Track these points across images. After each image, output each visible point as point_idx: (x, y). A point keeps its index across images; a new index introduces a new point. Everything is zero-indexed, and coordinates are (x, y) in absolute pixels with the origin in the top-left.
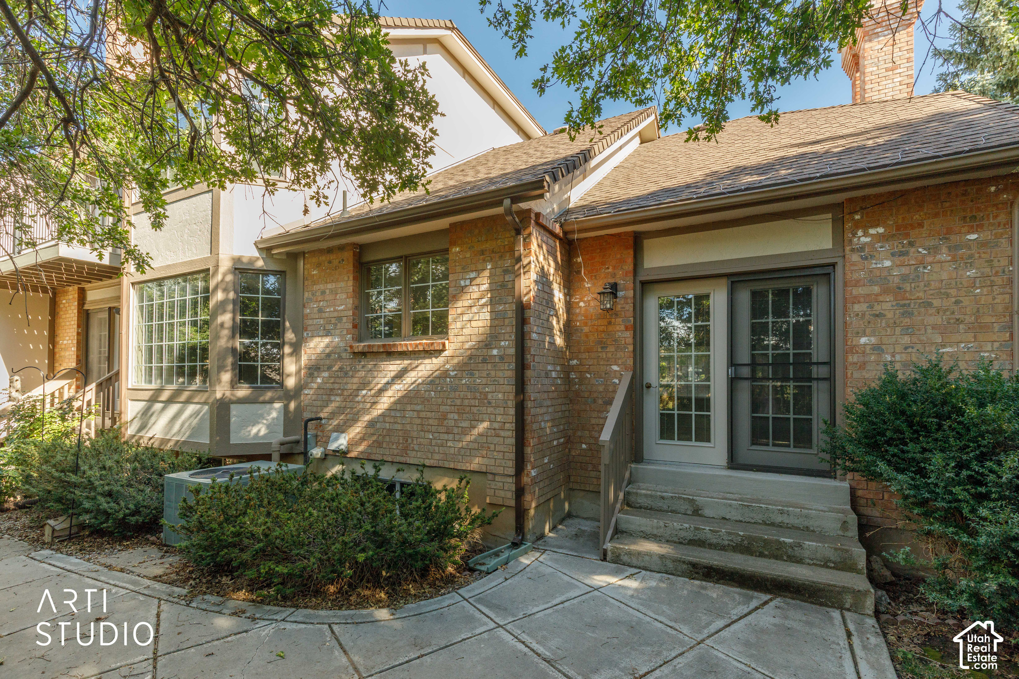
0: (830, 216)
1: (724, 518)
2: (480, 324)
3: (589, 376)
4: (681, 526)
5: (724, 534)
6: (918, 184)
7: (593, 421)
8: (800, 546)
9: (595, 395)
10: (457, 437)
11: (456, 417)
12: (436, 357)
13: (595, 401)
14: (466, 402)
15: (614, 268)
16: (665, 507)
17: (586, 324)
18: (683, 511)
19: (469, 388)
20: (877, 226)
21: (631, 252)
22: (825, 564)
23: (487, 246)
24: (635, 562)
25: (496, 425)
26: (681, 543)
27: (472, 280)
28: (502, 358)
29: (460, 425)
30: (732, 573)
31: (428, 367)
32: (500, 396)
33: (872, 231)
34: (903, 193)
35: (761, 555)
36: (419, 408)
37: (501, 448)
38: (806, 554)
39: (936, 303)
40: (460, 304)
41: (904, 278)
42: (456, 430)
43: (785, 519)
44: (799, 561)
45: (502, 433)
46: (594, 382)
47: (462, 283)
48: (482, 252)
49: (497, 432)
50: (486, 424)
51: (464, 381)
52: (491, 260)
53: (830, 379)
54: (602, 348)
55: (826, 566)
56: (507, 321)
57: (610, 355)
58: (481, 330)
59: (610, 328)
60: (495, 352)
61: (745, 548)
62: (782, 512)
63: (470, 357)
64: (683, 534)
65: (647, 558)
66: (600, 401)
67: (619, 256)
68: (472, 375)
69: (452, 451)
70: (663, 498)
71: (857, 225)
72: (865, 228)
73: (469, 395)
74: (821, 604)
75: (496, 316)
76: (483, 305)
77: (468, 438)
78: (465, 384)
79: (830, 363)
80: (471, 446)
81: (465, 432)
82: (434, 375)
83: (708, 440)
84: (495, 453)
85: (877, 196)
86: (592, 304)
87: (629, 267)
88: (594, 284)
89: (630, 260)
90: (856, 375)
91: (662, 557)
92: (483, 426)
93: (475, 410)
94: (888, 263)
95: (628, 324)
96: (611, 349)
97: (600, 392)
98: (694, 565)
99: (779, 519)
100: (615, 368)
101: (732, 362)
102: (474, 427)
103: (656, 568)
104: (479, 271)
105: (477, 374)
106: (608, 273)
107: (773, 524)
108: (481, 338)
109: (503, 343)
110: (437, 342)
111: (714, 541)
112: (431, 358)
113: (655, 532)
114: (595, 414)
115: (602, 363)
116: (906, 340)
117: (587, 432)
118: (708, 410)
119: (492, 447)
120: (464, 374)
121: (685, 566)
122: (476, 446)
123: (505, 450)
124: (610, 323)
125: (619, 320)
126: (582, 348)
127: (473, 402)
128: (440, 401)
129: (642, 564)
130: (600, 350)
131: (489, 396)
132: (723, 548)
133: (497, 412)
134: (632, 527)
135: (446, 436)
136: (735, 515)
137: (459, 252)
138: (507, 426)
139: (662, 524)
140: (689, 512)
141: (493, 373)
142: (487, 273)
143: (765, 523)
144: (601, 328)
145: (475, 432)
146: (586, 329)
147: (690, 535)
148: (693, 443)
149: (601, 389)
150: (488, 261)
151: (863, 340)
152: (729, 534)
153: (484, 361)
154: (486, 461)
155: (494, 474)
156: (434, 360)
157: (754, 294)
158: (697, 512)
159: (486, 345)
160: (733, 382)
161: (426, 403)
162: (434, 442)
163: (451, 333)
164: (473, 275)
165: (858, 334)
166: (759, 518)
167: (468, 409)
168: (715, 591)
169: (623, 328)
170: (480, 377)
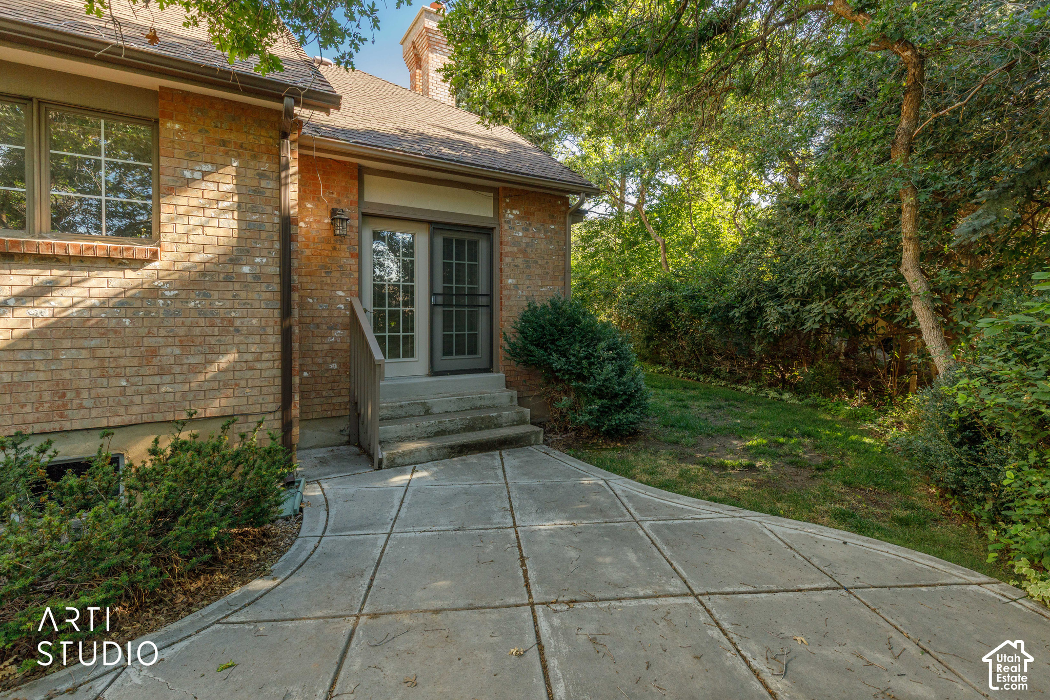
0: (492, 195)
1: (447, 412)
2: (221, 232)
3: (311, 301)
4: (427, 424)
5: (459, 421)
6: (530, 189)
7: (316, 347)
8: (500, 416)
9: (318, 321)
10: (179, 378)
11: (177, 351)
12: (135, 270)
13: (318, 327)
14: (197, 331)
15: (339, 194)
16: (404, 414)
17: (307, 246)
18: (417, 414)
19: (201, 313)
20: (516, 209)
21: (356, 182)
22: (513, 424)
23: (233, 137)
24: (407, 460)
25: (249, 357)
26: (428, 437)
27: (204, 174)
28: (257, 277)
29: (185, 361)
30: (476, 444)
31: (115, 283)
32: (255, 321)
33: (514, 212)
34: (527, 192)
35: (481, 429)
36: (93, 343)
37: (257, 383)
38: (504, 420)
39: (540, 262)
40: (182, 201)
41: (527, 244)
42: (177, 369)
43: (482, 403)
44: (499, 426)
45: (258, 365)
46: (317, 307)
47: (187, 174)
48: (224, 143)
49: (251, 364)
50: (230, 357)
51: (192, 304)
52: (239, 156)
53: (490, 306)
54: (326, 273)
55: (513, 425)
56: (264, 235)
57: (334, 280)
58: (222, 241)
59: (335, 254)
60: (246, 269)
61: (470, 427)
62: (480, 398)
63: (204, 273)
64: (430, 429)
65: (417, 454)
66: (324, 327)
67: (344, 184)
68: (207, 296)
69: (170, 397)
70: (401, 406)
71: (508, 206)
72: (511, 209)
73: (202, 322)
74: (522, 446)
75: (247, 230)
76: (225, 210)
77: (201, 378)
78: (195, 307)
79: (490, 295)
80: (206, 386)
81: (194, 369)
82: (129, 294)
83: (412, 356)
84: (248, 390)
85: (517, 190)
86: (315, 226)
87: (354, 196)
88: (317, 206)
89: (355, 191)
90: (506, 303)
91: (429, 449)
92: (225, 361)
93: (213, 340)
94: (521, 234)
95: (353, 252)
96: (336, 274)
97: (324, 317)
98: (452, 447)
99: (479, 403)
100: (340, 293)
101: (432, 293)
102: (211, 362)
103: (424, 459)
104: (218, 166)
105: (216, 295)
106: (332, 198)
107: (476, 408)
108: (221, 250)
109: (258, 260)
110: (139, 249)
111: (452, 428)
112: (123, 270)
113: (409, 434)
114: (319, 340)
115: (326, 288)
116: (528, 282)
117: (309, 359)
118: (412, 330)
119: (243, 383)
120: (193, 295)
121: (445, 450)
122: (216, 385)
123: (263, 384)
124: (334, 248)
125: (344, 247)
126: (303, 271)
127: (209, 331)
128: (143, 331)
129: (413, 461)
130: (323, 274)
131: (238, 323)
132: (457, 432)
133: (250, 340)
134: (389, 435)
135: (157, 380)
136: (453, 408)
137: (178, 131)
138: (266, 356)
139: (414, 425)
140: (422, 413)
141: (243, 295)
142: (231, 170)
143: (471, 409)
144: (325, 253)
145: (214, 368)
146: (308, 252)
147: (435, 429)
148: (402, 359)
149: (325, 314)
150: (233, 156)
151: (510, 281)
152: (461, 419)
153: (228, 279)
154: (233, 402)
155: (247, 415)
156: (129, 273)
157: (444, 239)
158: (428, 412)
159: (231, 260)
160: (432, 307)
161: (111, 334)
162: (129, 391)
163: (165, 239)
164: (207, 168)
165: (508, 277)
166: (467, 406)
167: (199, 340)
168: (473, 459)
169: (348, 255)
170: (219, 300)
